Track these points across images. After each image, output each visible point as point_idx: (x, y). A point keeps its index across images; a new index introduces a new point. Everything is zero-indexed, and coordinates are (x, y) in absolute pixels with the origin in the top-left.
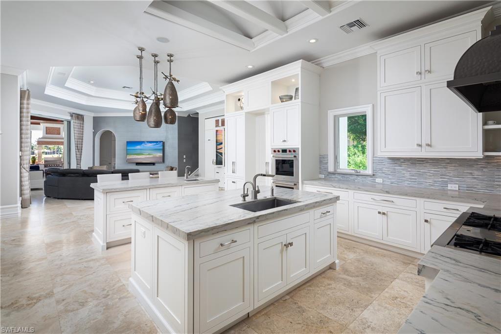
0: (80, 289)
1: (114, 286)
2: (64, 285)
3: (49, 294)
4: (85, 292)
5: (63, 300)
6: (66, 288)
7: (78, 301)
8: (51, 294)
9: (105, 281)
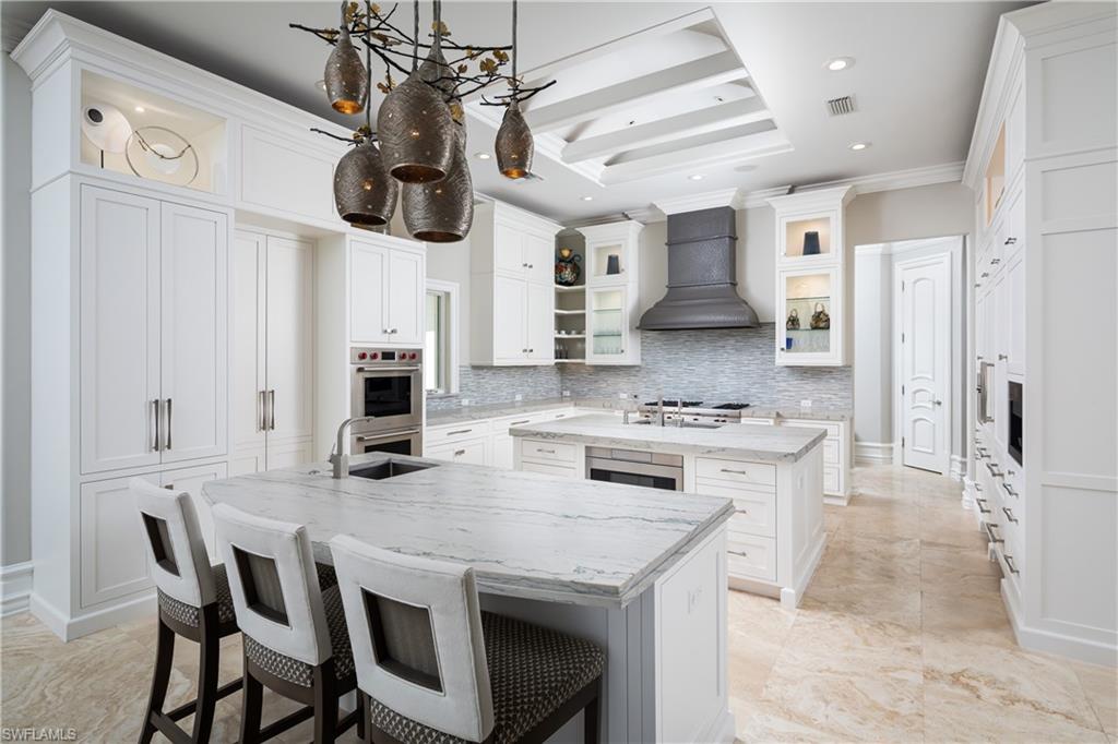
0: (872, 651)
1: (814, 623)
2: (899, 681)
3: (933, 678)
4: (866, 641)
5: (908, 649)
6: (896, 669)
7: (885, 634)
8: (929, 676)
9: (818, 638)
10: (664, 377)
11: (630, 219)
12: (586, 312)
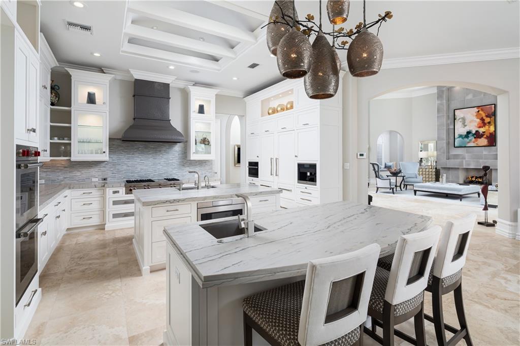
10: (125, 167)
11: (104, 73)
12: (72, 125)
